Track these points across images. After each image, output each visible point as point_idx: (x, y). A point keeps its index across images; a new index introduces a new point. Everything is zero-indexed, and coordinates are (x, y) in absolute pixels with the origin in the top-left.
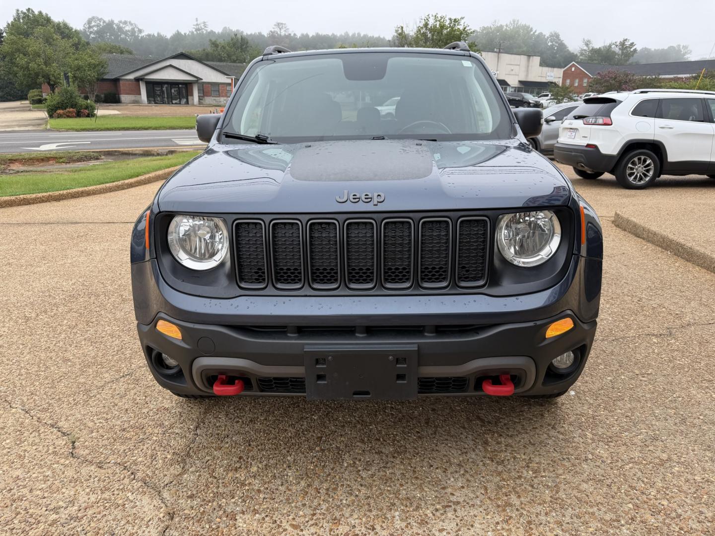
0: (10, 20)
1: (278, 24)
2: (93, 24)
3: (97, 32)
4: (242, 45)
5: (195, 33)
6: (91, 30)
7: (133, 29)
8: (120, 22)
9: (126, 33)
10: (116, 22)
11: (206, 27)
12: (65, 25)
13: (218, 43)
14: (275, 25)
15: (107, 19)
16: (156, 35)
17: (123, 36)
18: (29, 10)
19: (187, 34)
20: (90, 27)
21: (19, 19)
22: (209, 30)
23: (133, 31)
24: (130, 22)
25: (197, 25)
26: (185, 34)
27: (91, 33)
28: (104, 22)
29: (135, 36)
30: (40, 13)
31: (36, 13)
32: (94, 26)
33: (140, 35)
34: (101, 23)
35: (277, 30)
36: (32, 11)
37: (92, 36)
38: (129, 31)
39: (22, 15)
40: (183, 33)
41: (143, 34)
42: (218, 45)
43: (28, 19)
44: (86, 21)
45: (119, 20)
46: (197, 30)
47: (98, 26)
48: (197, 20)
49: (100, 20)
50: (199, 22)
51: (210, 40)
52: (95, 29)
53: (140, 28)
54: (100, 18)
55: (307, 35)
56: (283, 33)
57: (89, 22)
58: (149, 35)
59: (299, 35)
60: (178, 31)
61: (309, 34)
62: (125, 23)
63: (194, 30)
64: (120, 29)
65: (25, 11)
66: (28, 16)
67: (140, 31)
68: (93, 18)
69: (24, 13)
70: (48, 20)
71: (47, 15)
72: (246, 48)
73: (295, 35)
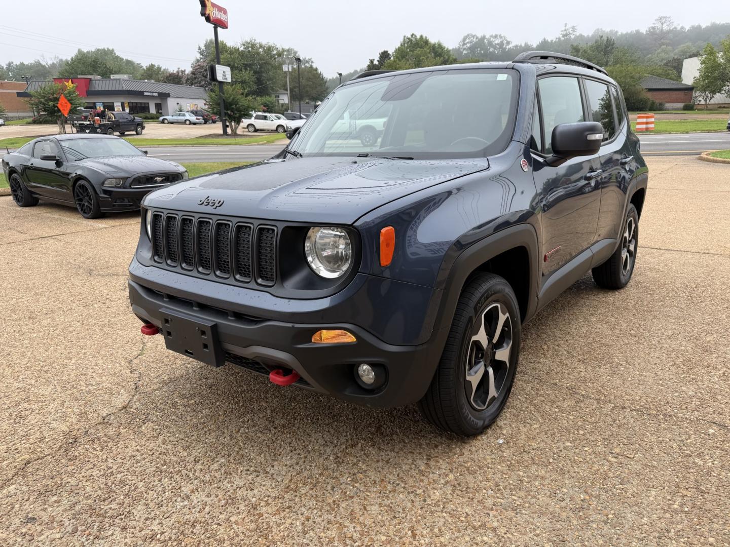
0: (399, 45)
1: (661, 18)
2: (467, 41)
3: (470, 48)
4: (607, 47)
5: (562, 39)
6: (465, 47)
7: (502, 42)
8: (491, 36)
9: (495, 47)
10: (487, 37)
11: (574, 31)
12: (440, 45)
13: (579, 47)
14: (656, 20)
15: (479, 36)
16: (523, 45)
17: (492, 50)
18: (412, 35)
19: (554, 40)
20: (464, 44)
21: (404, 44)
22: (578, 34)
23: (502, 43)
24: (500, 36)
25: (566, 30)
26: (552, 41)
27: (464, 49)
28: (477, 38)
29: (502, 48)
30: (421, 36)
31: (418, 37)
32: (468, 43)
33: (508, 47)
34: (474, 40)
35: (658, 25)
36: (415, 36)
37: (465, 52)
38: (498, 44)
39: (407, 40)
40: (549, 41)
41: (511, 46)
42: (579, 49)
43: (411, 43)
44: (461, 38)
45: (490, 34)
46: (564, 36)
47: (471, 42)
48: (566, 25)
49: (473, 36)
50: (567, 27)
51: (572, 45)
52: (468, 45)
53: (508, 40)
54: (474, 34)
55: (699, 27)
56: (665, 28)
57: (464, 39)
58: (516, 46)
59: (687, 28)
60: (545, 39)
61: (701, 25)
62: (496, 36)
63: (561, 36)
64: (490, 43)
65: (410, 36)
66: (412, 40)
67: (508, 43)
68: (468, 35)
69: (409, 39)
70: (426, 42)
71: (426, 37)
72: (611, 50)
73: (682, 28)
